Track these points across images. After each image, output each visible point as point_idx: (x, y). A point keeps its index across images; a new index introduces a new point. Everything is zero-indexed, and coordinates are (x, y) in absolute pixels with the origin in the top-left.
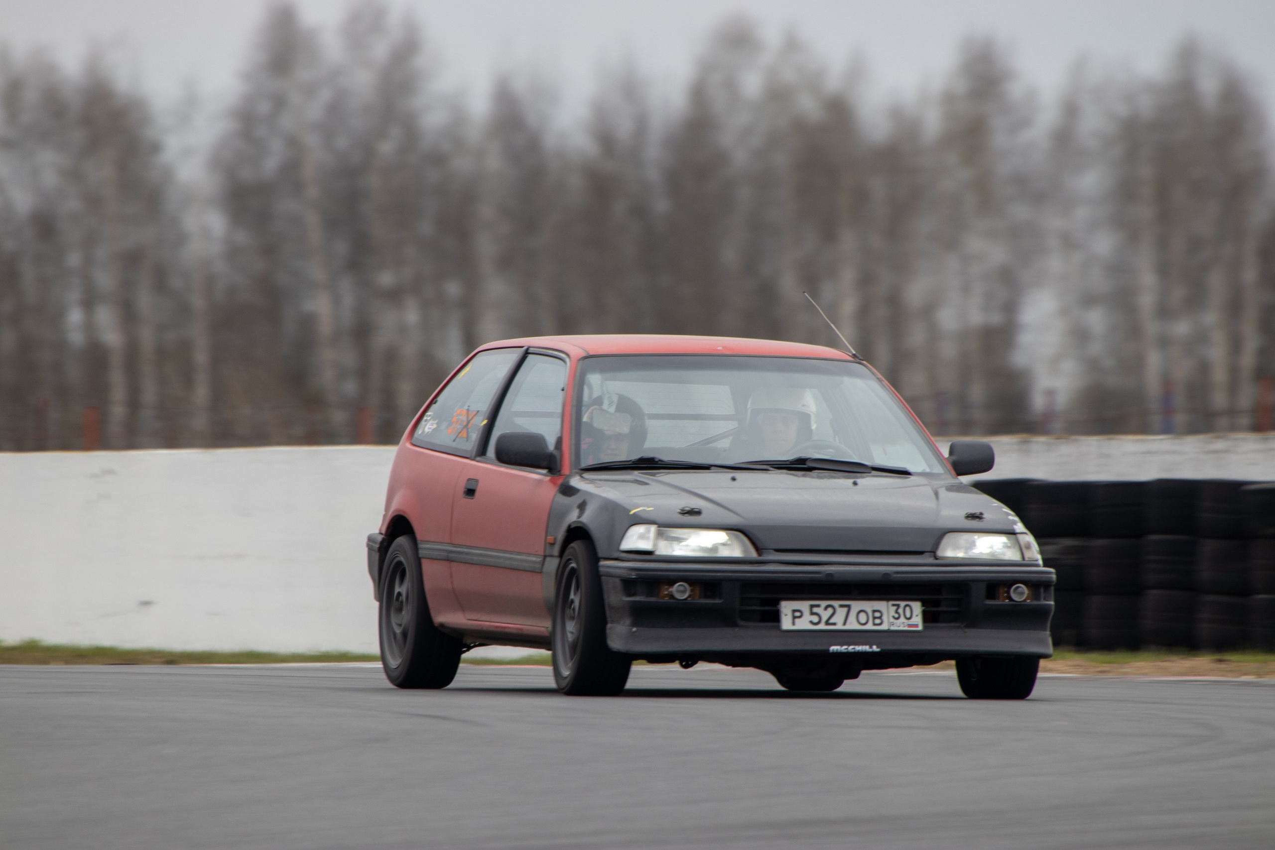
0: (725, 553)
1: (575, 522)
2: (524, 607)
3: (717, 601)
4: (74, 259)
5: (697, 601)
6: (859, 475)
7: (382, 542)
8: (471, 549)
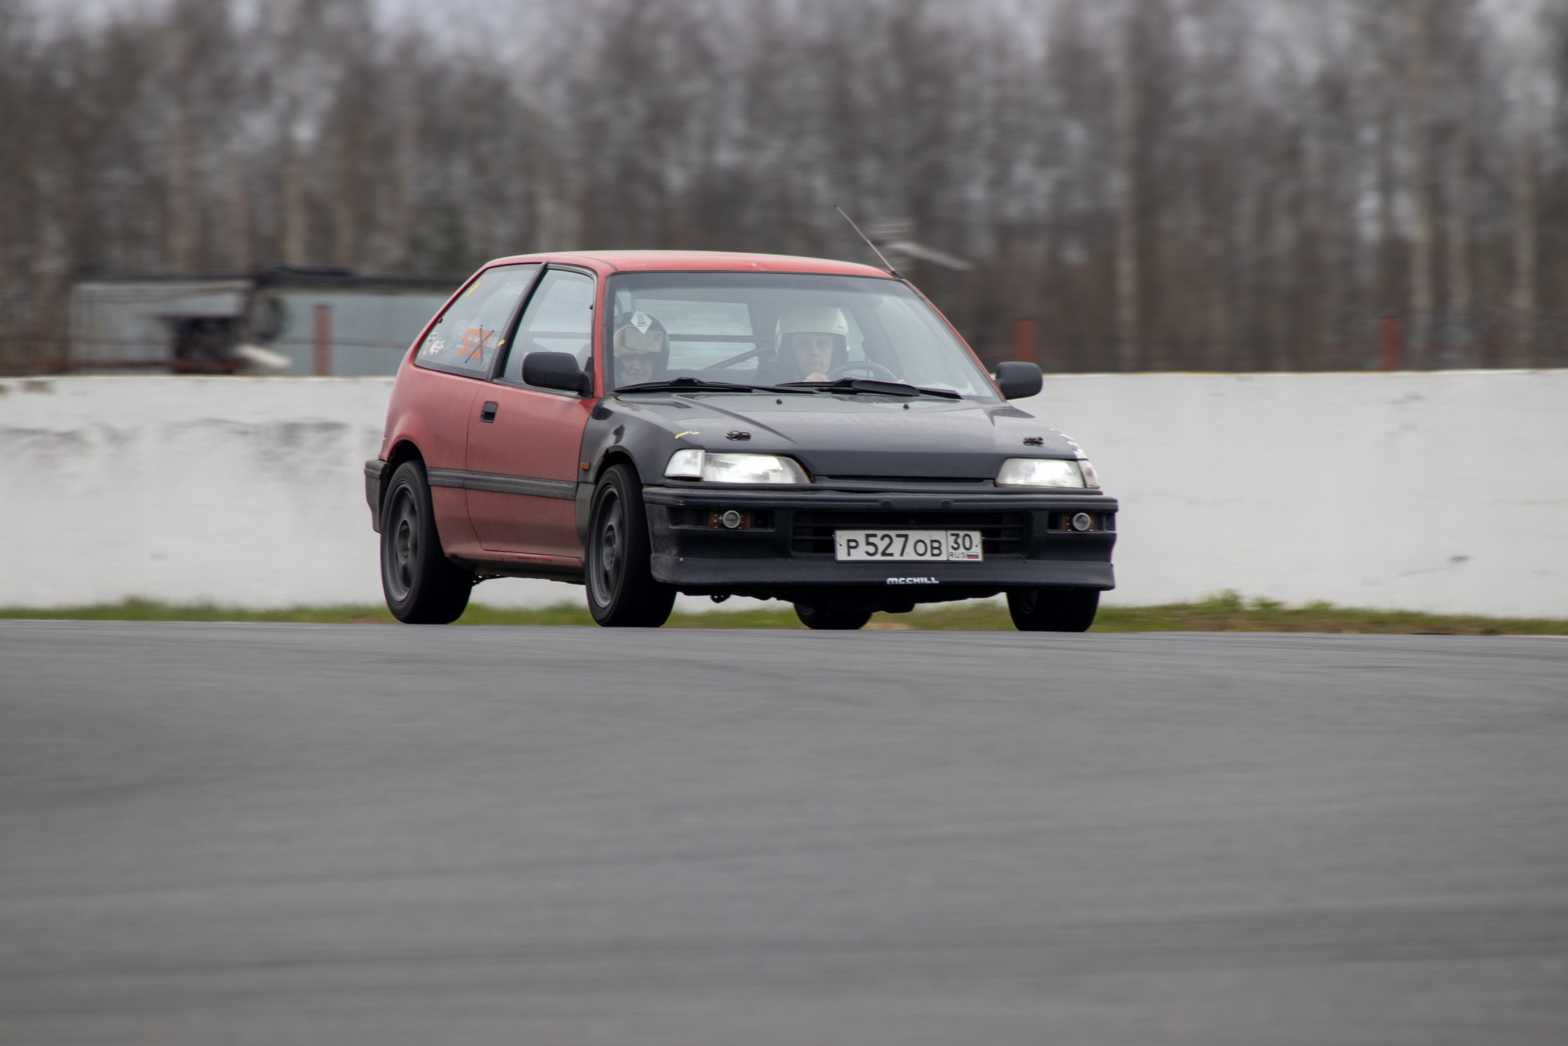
0: (775, 479)
1: (613, 447)
2: (554, 536)
3: (770, 530)
4: (1369, 135)
5: (748, 531)
6: (908, 398)
7: (384, 470)
8: (491, 476)
